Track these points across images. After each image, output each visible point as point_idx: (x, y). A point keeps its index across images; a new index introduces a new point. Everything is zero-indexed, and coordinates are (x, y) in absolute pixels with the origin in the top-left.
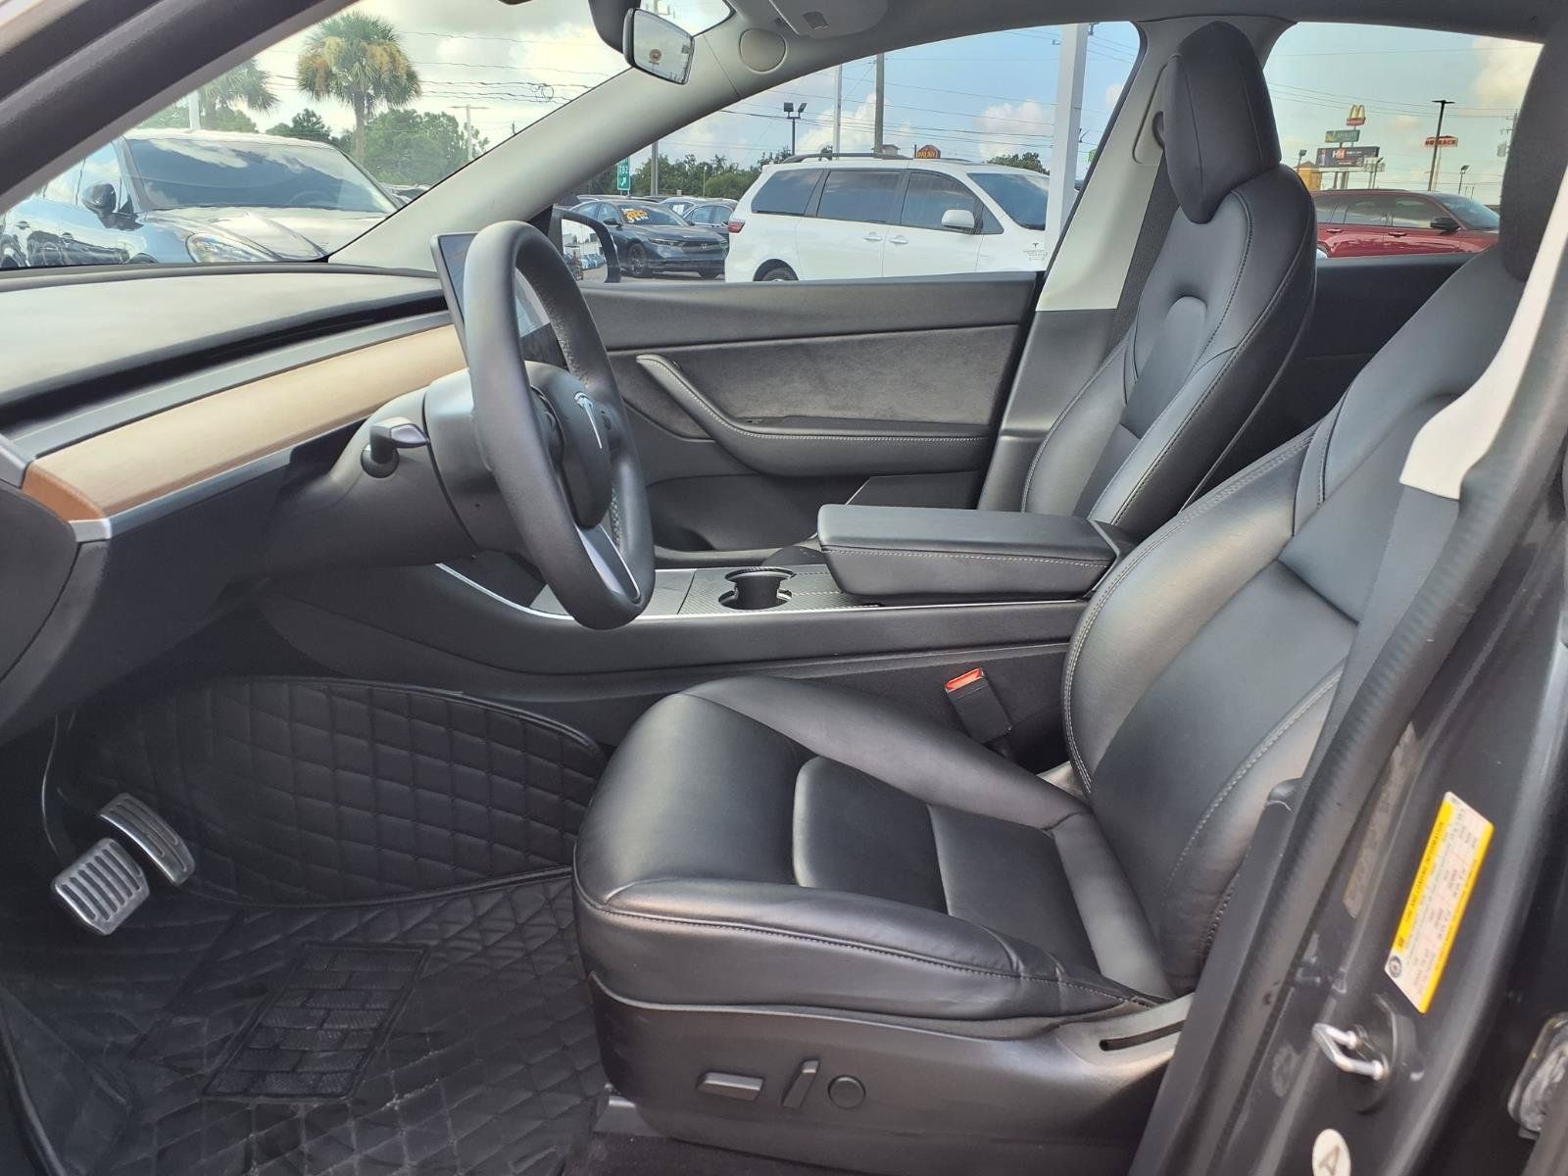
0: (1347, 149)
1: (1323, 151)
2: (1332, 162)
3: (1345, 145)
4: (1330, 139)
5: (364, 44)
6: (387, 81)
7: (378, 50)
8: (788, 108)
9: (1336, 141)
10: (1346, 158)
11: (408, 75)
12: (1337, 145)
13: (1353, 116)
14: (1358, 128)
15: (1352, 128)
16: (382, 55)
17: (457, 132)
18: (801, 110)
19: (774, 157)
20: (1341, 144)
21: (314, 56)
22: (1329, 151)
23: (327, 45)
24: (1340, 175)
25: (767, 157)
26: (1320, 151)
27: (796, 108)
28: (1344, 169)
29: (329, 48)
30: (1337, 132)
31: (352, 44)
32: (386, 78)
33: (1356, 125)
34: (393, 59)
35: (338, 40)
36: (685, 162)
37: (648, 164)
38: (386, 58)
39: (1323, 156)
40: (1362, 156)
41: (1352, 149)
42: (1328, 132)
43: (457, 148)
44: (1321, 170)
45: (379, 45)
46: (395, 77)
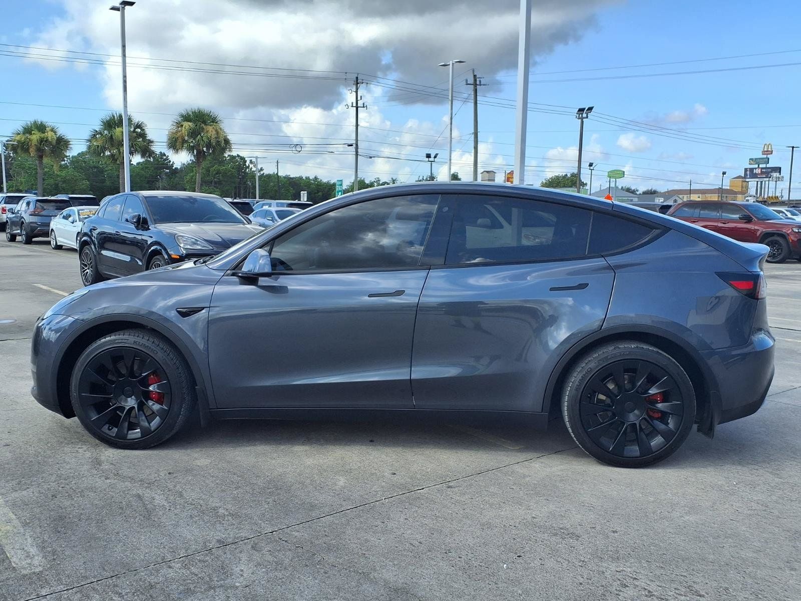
0: (762, 168)
1: (748, 170)
2: (754, 176)
3: (761, 166)
4: (752, 162)
5: (203, 125)
6: (214, 144)
7: (210, 128)
8: (428, 156)
9: (756, 164)
10: (762, 173)
11: (225, 140)
12: (756, 166)
13: (765, 150)
14: (768, 156)
15: (765, 156)
16: (212, 131)
17: (245, 165)
18: (435, 157)
19: (425, 178)
20: (759, 166)
21: (177, 132)
22: (752, 170)
23: (184, 126)
24: (759, 183)
25: (421, 178)
26: (746, 170)
27: (433, 156)
28: (761, 180)
29: (185, 128)
30: (756, 159)
31: (196, 126)
32: (214, 142)
33: (767, 155)
34: (217, 133)
35: (190, 123)
36: (374, 181)
37: (353, 183)
38: (214, 132)
39: (748, 172)
40: (771, 172)
41: (766, 168)
42: (750, 159)
43: (245, 172)
44: (747, 180)
45: (210, 126)
46: (218, 142)
